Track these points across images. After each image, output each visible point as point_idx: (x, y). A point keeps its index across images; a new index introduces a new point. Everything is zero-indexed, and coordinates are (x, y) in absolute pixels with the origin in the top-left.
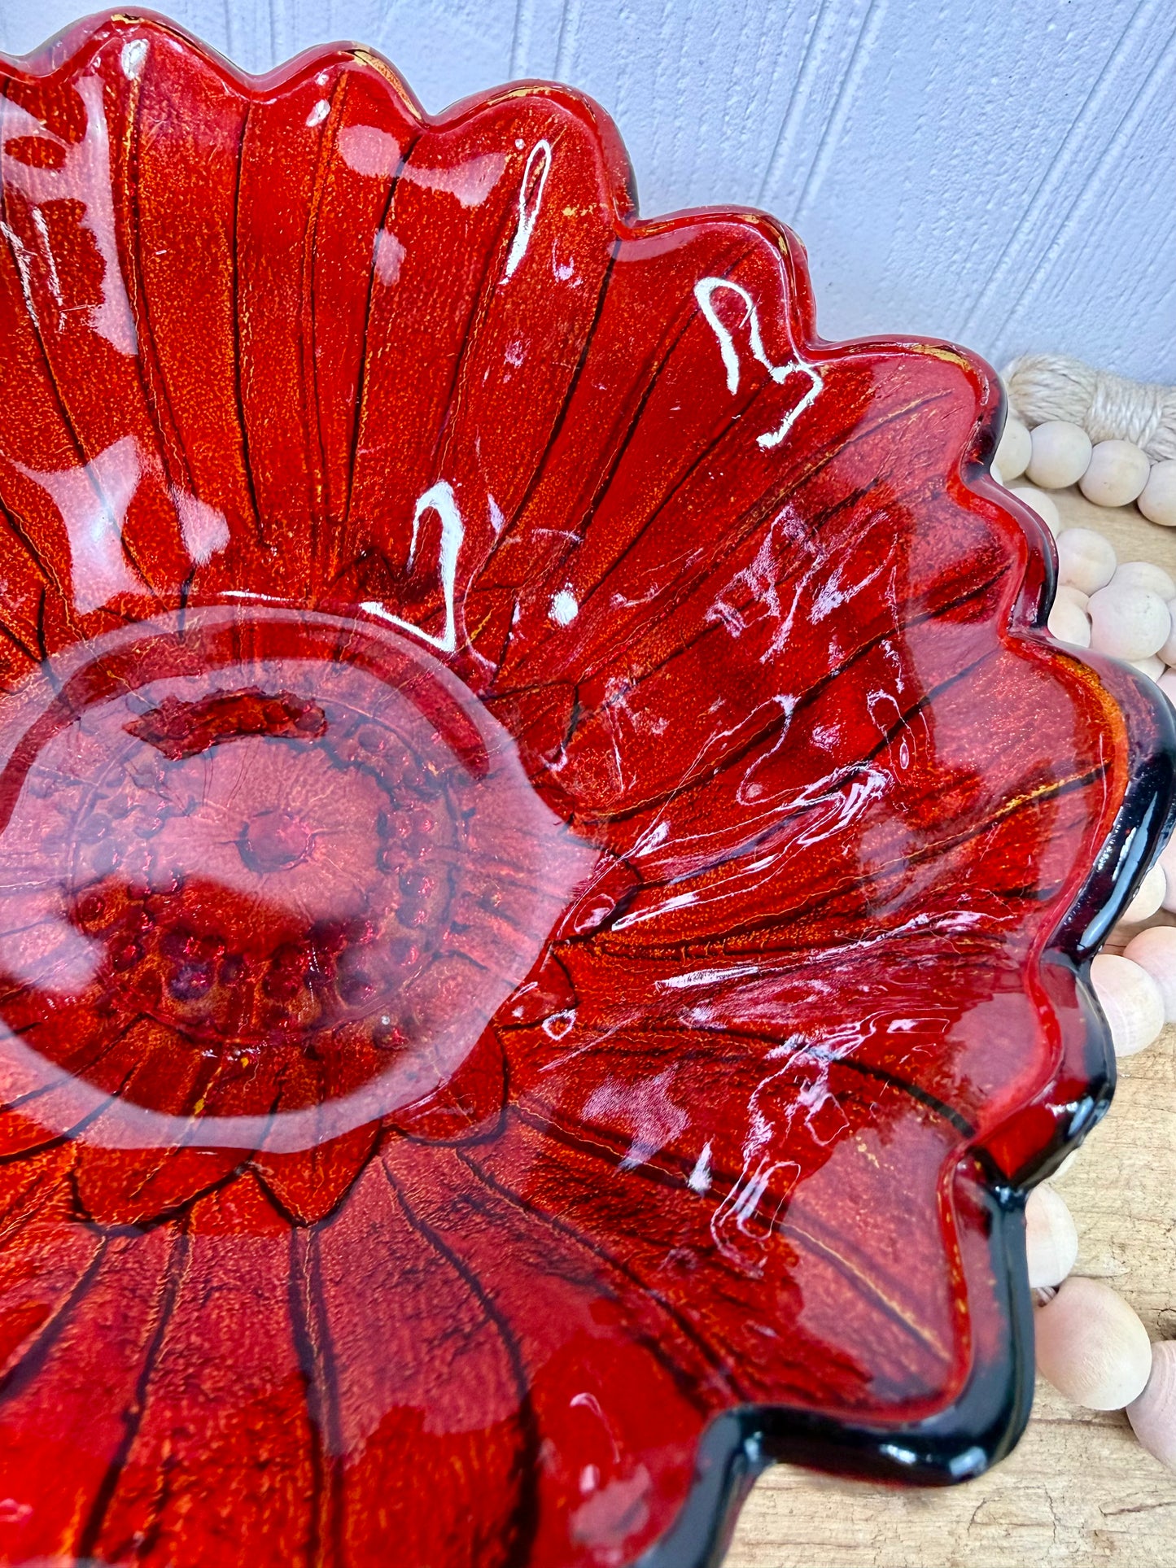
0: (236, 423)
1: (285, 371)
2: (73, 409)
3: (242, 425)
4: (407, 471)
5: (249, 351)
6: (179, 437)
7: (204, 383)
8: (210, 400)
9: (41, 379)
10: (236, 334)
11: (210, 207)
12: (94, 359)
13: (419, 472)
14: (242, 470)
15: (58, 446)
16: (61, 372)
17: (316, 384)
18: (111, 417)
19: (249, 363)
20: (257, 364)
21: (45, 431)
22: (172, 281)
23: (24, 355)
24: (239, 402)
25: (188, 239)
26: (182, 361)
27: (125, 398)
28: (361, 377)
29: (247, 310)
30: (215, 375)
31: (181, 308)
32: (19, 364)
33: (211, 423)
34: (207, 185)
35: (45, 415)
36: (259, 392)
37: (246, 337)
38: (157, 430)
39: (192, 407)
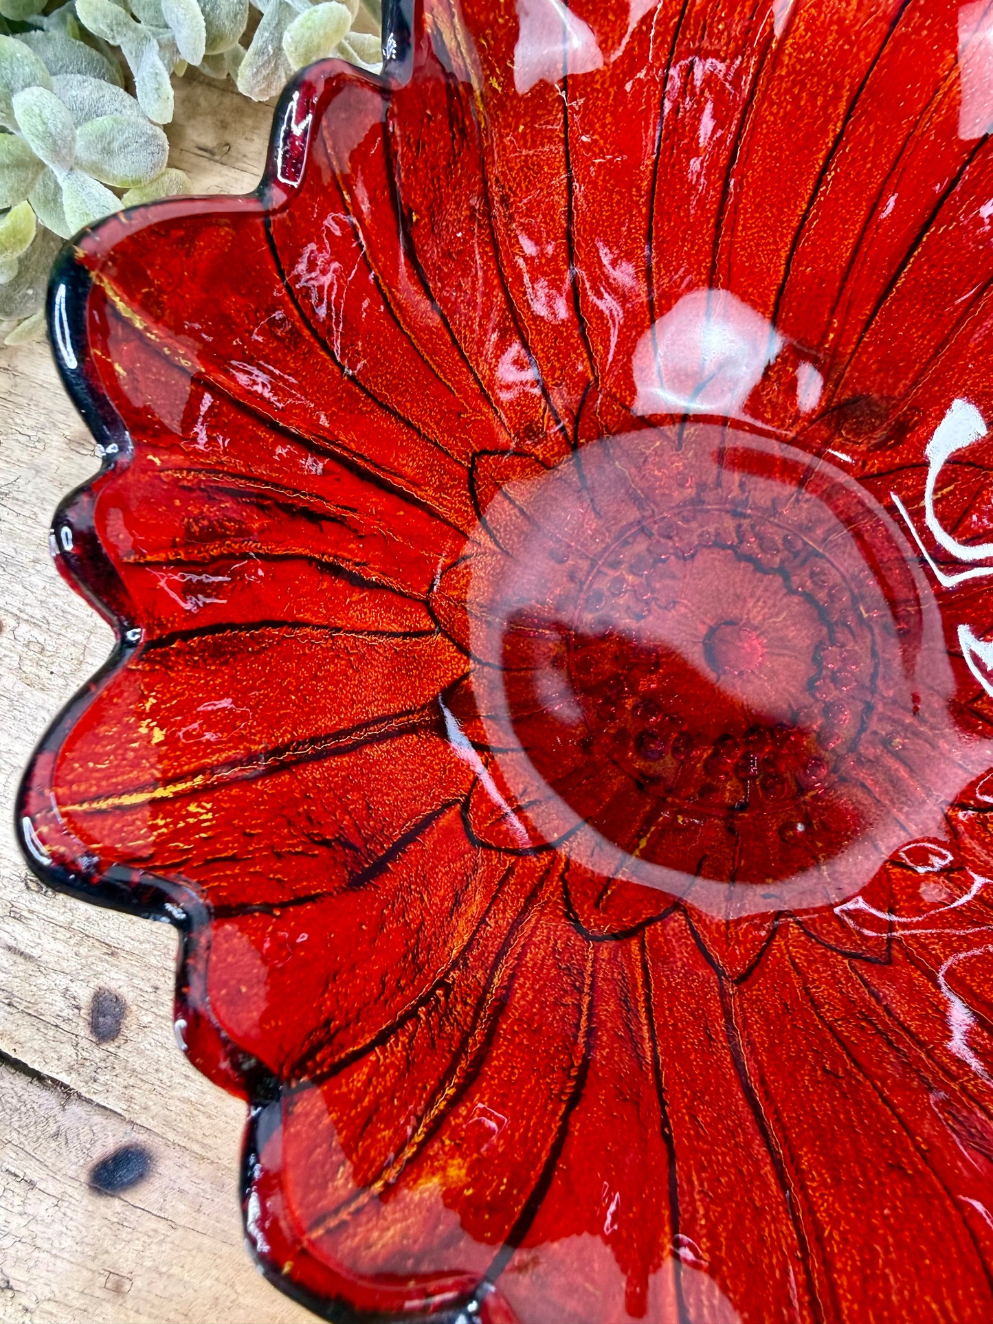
0: (782, 268)
1: (847, 231)
2: (657, 237)
3: (787, 270)
4: (919, 337)
5: (819, 206)
6: (729, 270)
7: (769, 227)
8: (768, 244)
9: (644, 211)
10: (816, 190)
11: (844, 71)
13: (930, 341)
14: (771, 309)
16: (661, 204)
17: (869, 248)
18: (683, 246)
19: (815, 216)
20: (822, 219)
21: (630, 255)
22: (779, 134)
23: (639, 189)
24: (793, 249)
25: (813, 97)
26: (758, 206)
27: (700, 232)
28: (914, 248)
29: (835, 169)
30: (782, 222)
31: (777, 159)
32: (631, 196)
33: (761, 263)
34: (851, 49)
35: (634, 240)
36: (814, 243)
37: (823, 193)
38: (713, 262)
39: (750, 247)
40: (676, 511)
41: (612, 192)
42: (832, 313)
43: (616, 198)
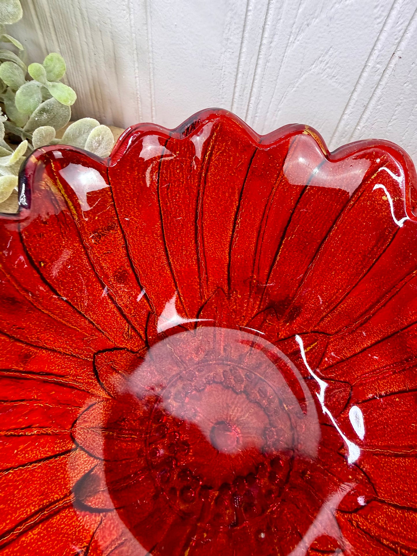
0: (228, 257)
1: (251, 241)
2: (170, 250)
3: (230, 257)
5: (237, 232)
6: (205, 259)
7: (218, 242)
8: (220, 248)
9: (161, 241)
10: (234, 227)
11: (234, 183)
12: (180, 233)
14: (226, 273)
15: (162, 263)
16: (168, 238)
17: (261, 247)
18: (182, 252)
19: (237, 236)
20: (240, 237)
21: (159, 258)
22: (214, 207)
23: (156, 234)
24: (230, 249)
25: (224, 193)
26: (212, 234)
27: (189, 246)
28: (280, 246)
29: (240, 218)
30: (223, 240)
31: (215, 216)
32: (154, 237)
33: (218, 255)
34: (235, 175)
35: (160, 253)
36: (238, 246)
37: (238, 227)
38: (198, 256)
39: (212, 249)
40: (195, 366)
41: (144, 237)
42: (253, 272)
43: (147, 238)
